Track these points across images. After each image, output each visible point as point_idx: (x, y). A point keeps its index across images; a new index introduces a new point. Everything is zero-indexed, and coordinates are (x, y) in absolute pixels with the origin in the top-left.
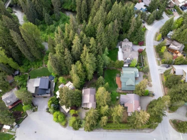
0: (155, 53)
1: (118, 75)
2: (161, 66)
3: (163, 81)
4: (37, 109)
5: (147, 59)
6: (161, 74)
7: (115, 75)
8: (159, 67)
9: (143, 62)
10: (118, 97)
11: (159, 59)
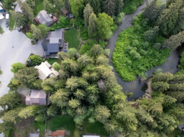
1: (68, 133)
4: (34, 44)
10: (39, 130)
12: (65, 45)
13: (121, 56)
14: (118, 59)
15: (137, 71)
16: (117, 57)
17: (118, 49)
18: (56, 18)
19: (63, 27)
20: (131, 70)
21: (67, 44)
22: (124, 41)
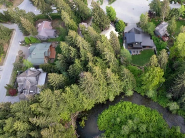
12: (137, 52)
14: (123, 107)
16: (125, 106)
17: (136, 107)
18: (167, 40)
21: (139, 53)
22: (146, 115)
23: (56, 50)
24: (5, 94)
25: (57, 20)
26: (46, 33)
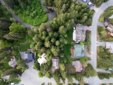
0: (97, 32)
1: (72, 47)
2: (99, 41)
3: (97, 51)
4: (28, 67)
5: (91, 36)
6: (98, 47)
7: (70, 48)
8: (97, 42)
9: (88, 39)
10: (71, 62)
11: (98, 36)
13: (35, 21)
15: (43, 13)
17: (31, 23)
18: (13, 57)
19: (19, 52)
20: (42, 16)
21: (28, 50)
22: (27, 19)
23: (71, 54)
24: (92, 31)
25: (73, 73)
26: (77, 63)
